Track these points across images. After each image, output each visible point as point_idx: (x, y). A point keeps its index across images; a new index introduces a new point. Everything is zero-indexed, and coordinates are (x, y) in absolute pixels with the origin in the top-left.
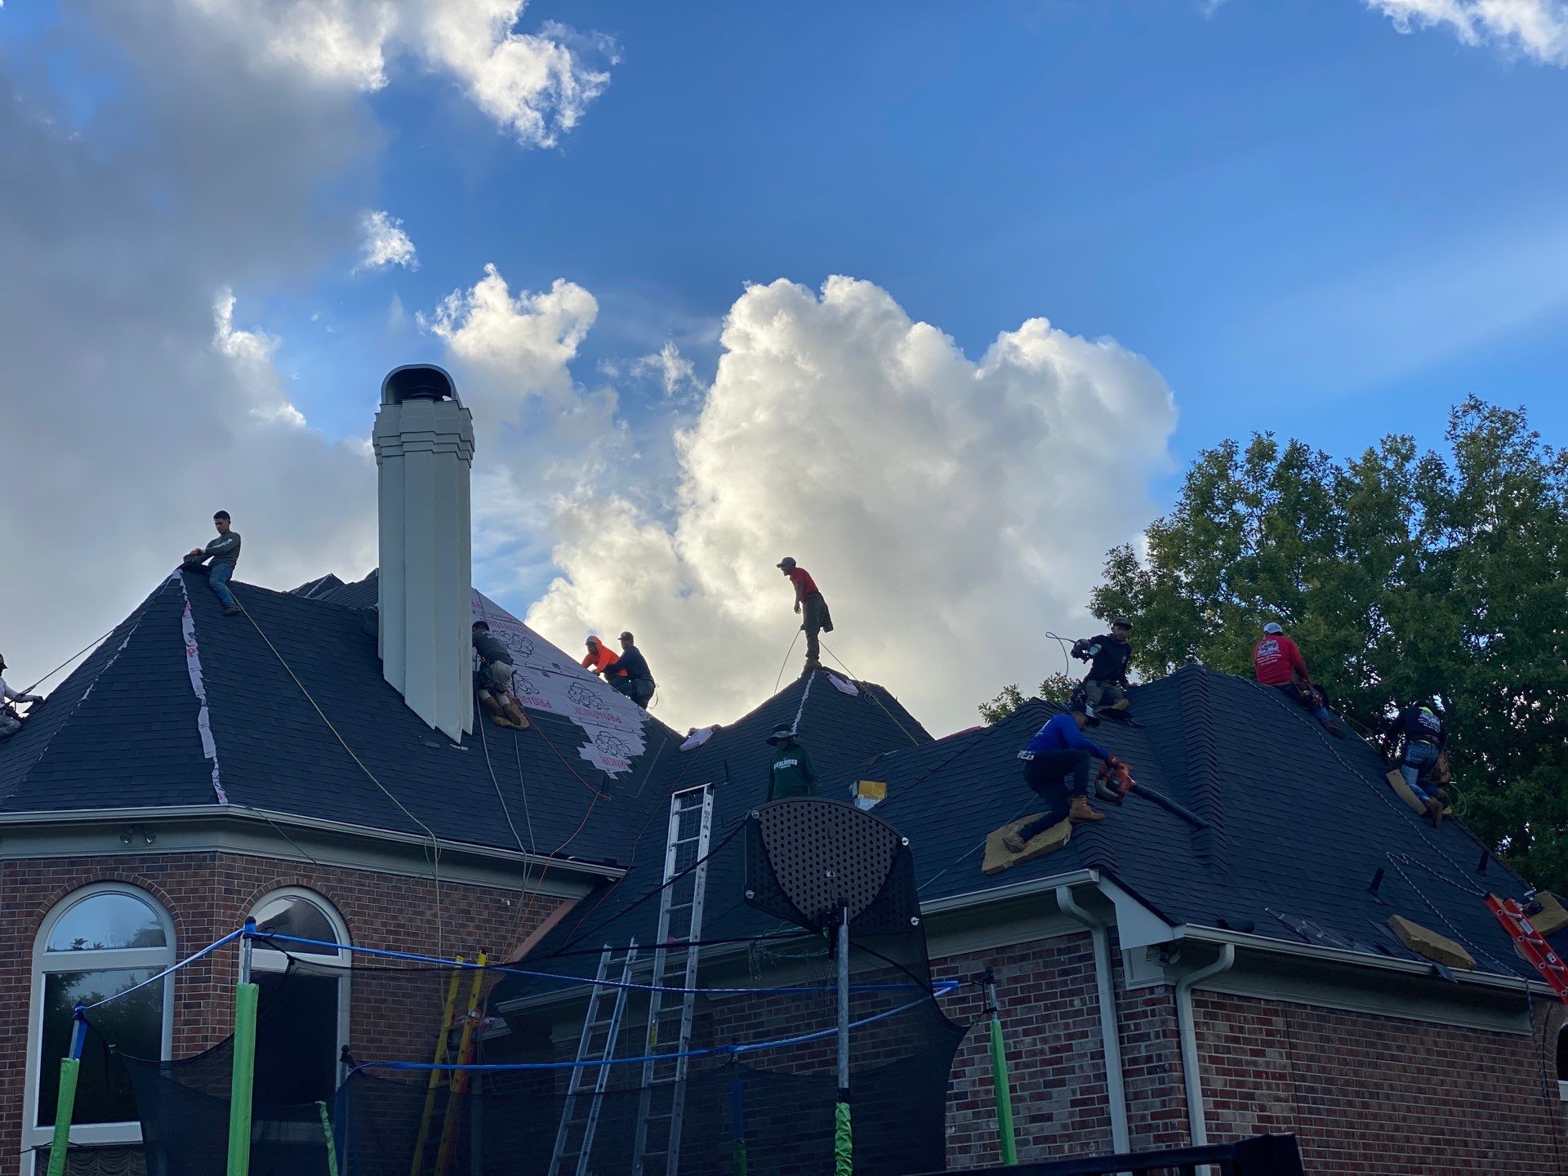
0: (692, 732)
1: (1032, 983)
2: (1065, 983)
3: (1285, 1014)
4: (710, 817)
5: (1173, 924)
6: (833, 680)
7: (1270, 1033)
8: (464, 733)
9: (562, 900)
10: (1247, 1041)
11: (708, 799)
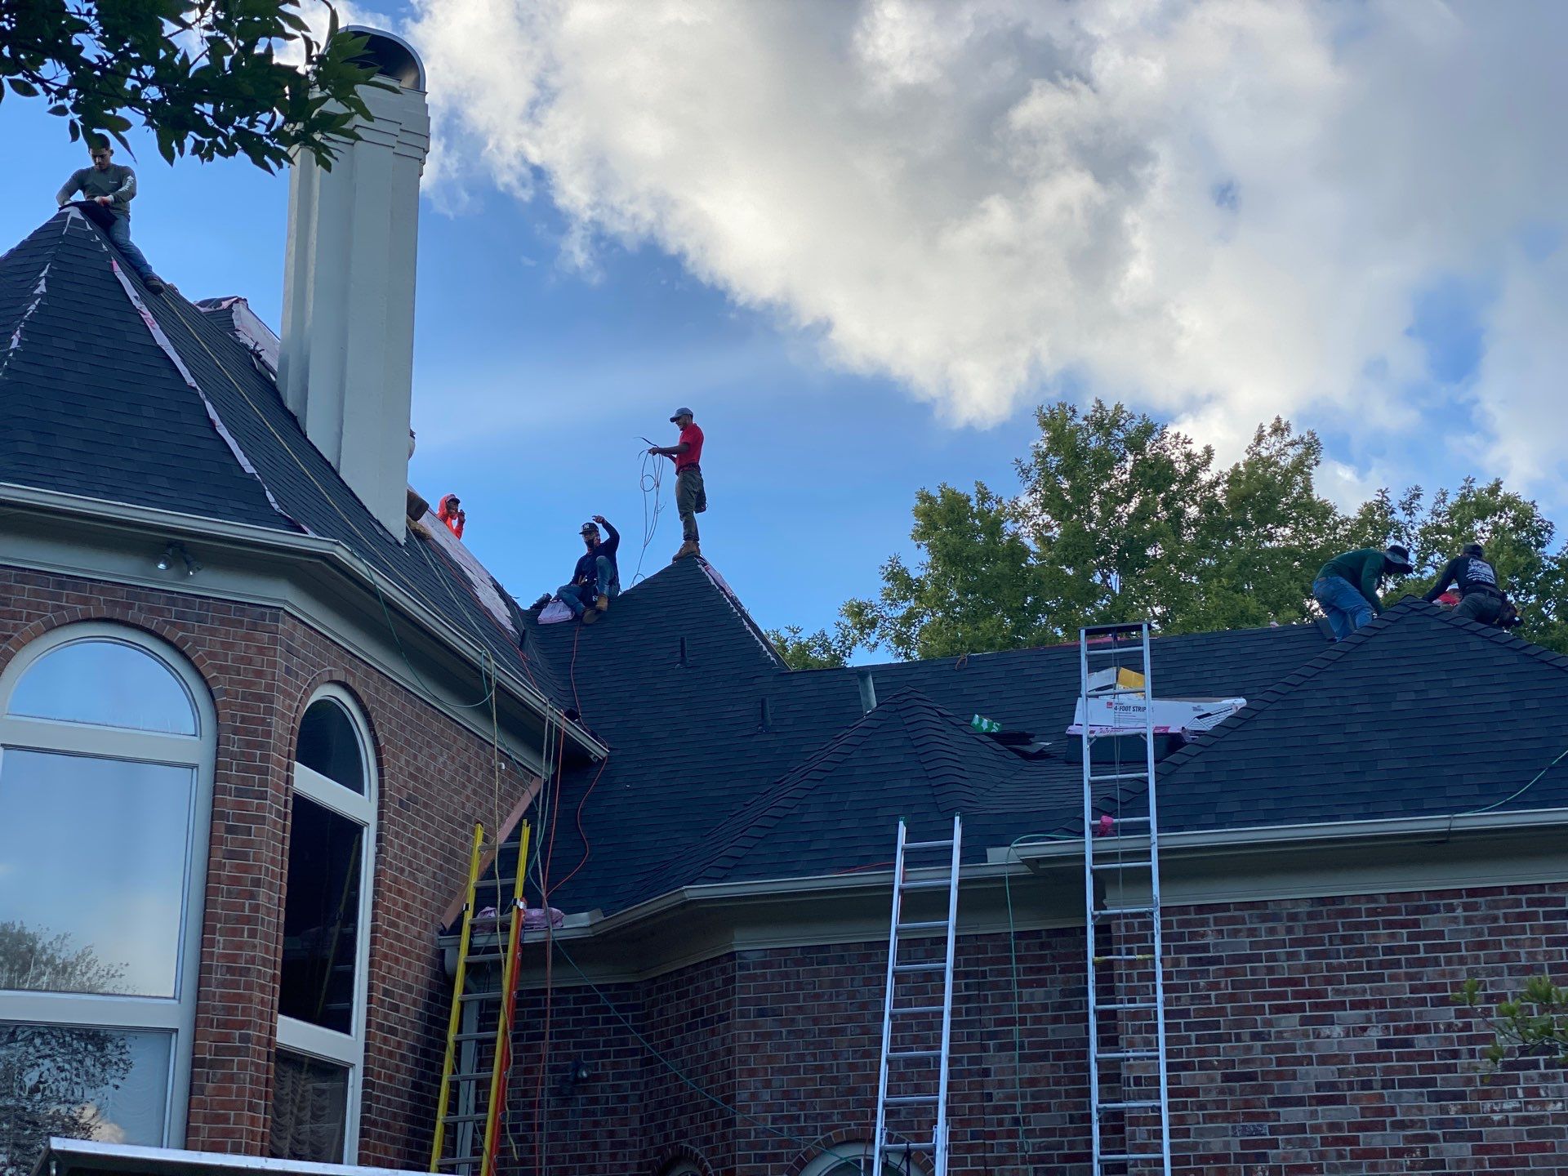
9: (533, 777)
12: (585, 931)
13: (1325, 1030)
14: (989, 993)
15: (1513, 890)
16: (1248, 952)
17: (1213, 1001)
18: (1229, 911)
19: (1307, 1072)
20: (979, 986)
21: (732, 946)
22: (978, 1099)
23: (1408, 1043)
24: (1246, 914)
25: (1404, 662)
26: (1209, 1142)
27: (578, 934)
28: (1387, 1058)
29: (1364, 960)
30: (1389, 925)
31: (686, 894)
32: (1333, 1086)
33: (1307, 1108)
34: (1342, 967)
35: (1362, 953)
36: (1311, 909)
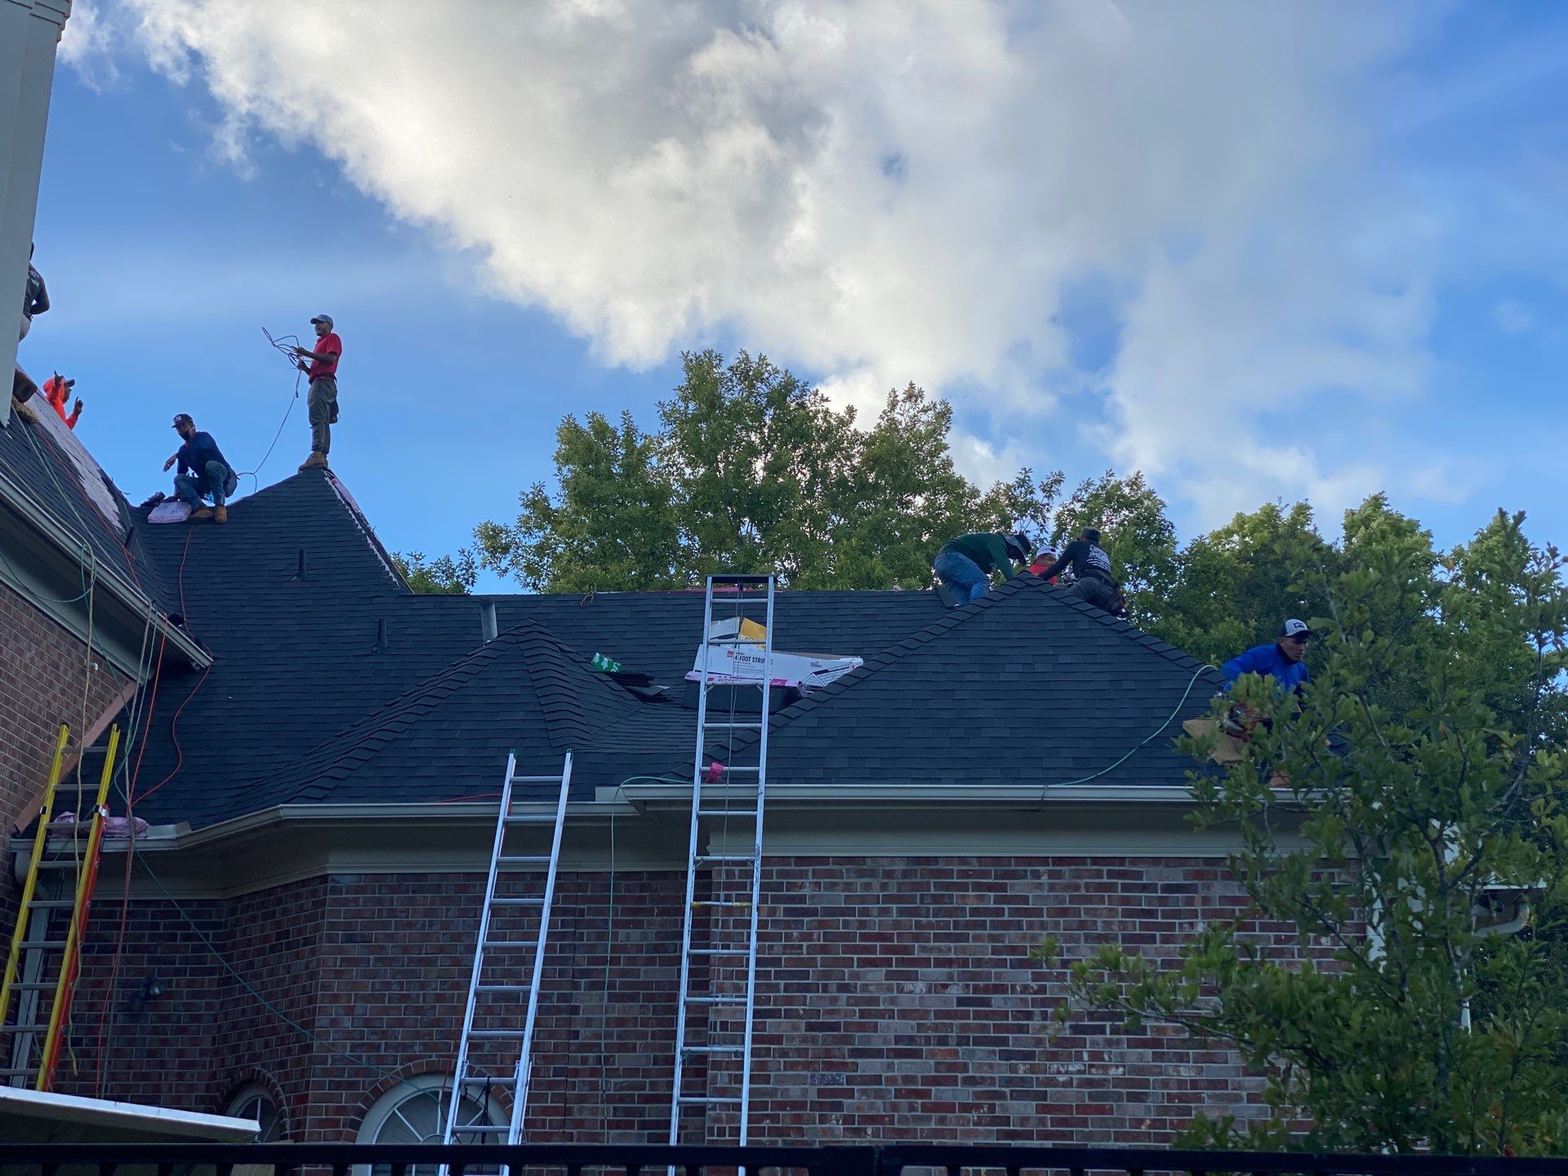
9: (128, 681)
12: (170, 843)
13: (908, 985)
14: (585, 931)
15: (1096, 861)
16: (843, 905)
17: (805, 952)
18: (828, 864)
19: (888, 1026)
20: (575, 924)
21: (325, 868)
22: (564, 1036)
23: (987, 1003)
24: (844, 868)
25: (1015, 635)
26: (788, 1089)
27: (162, 847)
28: (965, 1015)
29: (952, 920)
30: (978, 887)
31: (282, 813)
32: (911, 1040)
33: (885, 1060)
34: (930, 926)
35: (949, 913)
36: (905, 868)
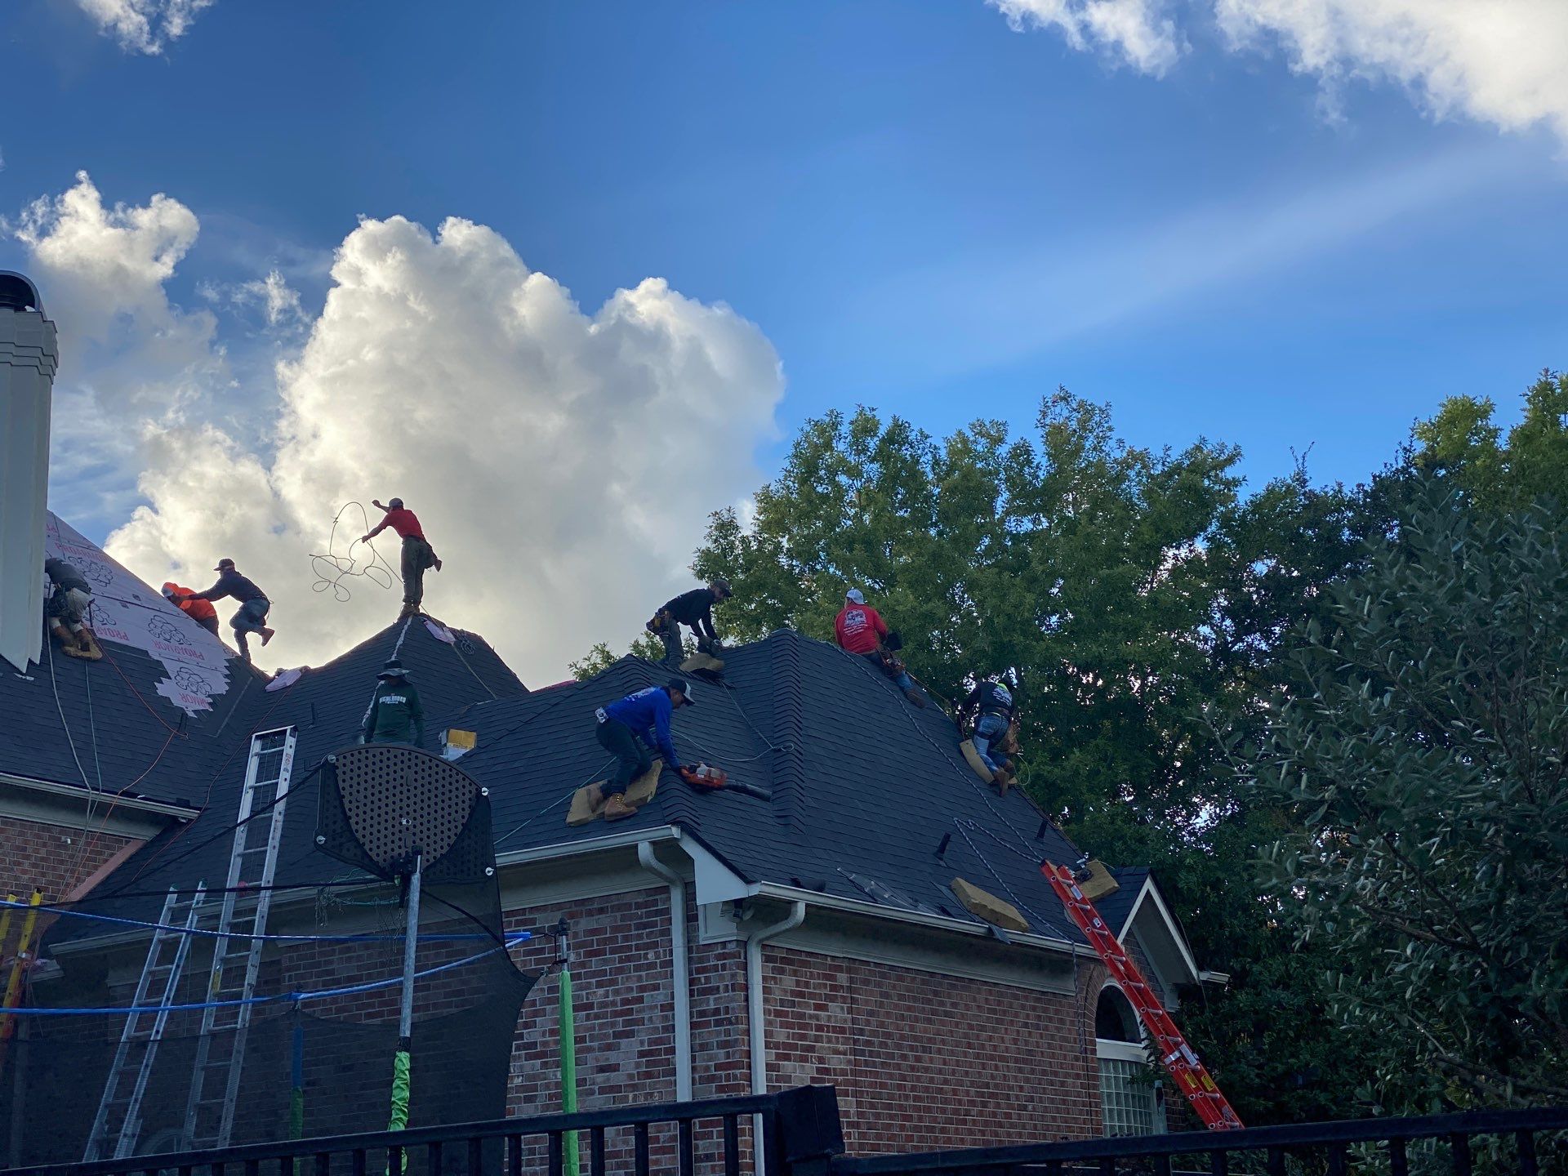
0: (280, 673)
1: (608, 935)
2: (640, 937)
3: (849, 970)
4: (291, 760)
5: (748, 881)
6: (430, 626)
7: (834, 988)
8: (30, 662)
9: (128, 840)
10: (812, 996)
11: (290, 741)
18: (347, 943)
24: (357, 944)
